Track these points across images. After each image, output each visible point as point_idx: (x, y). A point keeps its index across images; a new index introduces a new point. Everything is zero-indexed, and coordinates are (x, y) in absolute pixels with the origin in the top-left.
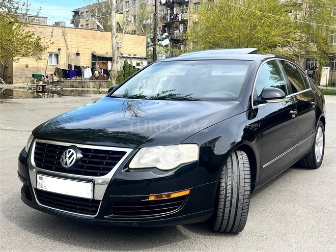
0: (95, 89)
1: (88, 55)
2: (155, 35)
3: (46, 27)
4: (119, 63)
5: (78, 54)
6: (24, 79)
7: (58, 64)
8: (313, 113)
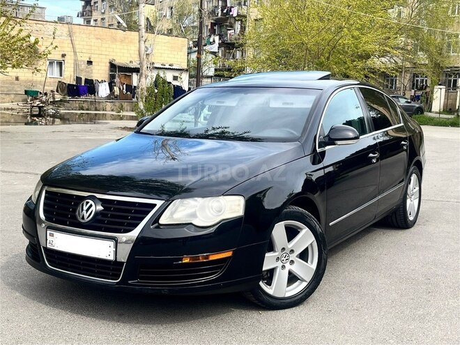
0: (114, 113)
1: (104, 64)
2: (200, 38)
3: (45, 23)
4: (149, 77)
5: (90, 63)
6: (13, 96)
7: (61, 75)
8: (403, 155)
